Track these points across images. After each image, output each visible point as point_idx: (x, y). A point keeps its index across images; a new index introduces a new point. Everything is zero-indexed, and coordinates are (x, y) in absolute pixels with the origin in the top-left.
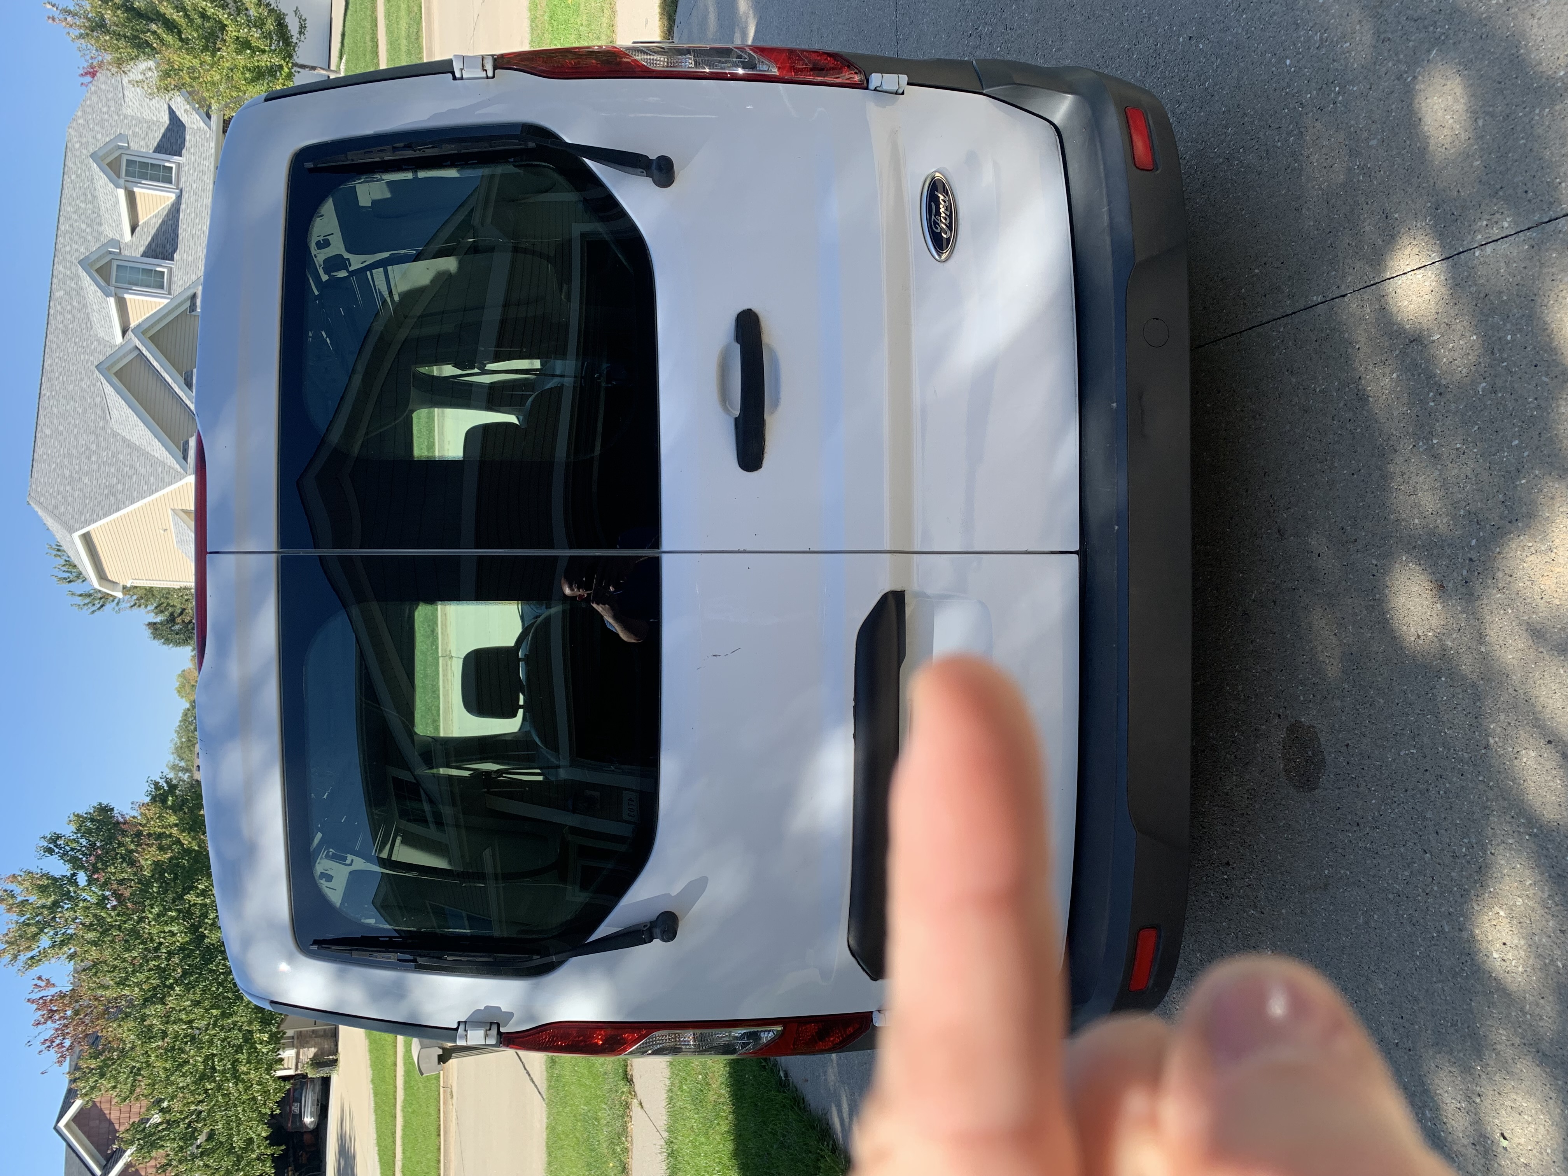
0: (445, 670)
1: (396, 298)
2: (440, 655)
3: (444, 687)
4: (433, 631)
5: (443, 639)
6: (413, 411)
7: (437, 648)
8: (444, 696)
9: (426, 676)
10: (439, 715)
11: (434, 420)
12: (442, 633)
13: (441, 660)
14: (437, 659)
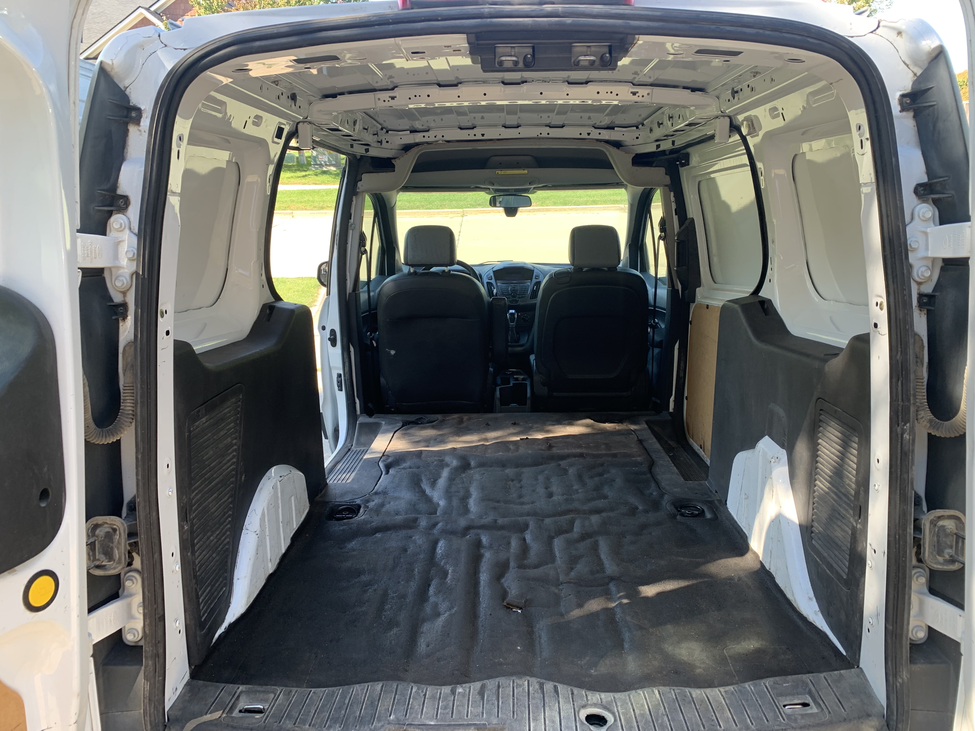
0: (454, 213)
1: (712, 176)
2: (464, 209)
3: (444, 212)
4: (479, 205)
5: (474, 211)
6: (626, 189)
7: (468, 208)
8: (438, 212)
9: (451, 201)
10: (426, 209)
11: (612, 204)
12: (478, 211)
13: (461, 210)
14: (462, 207)
